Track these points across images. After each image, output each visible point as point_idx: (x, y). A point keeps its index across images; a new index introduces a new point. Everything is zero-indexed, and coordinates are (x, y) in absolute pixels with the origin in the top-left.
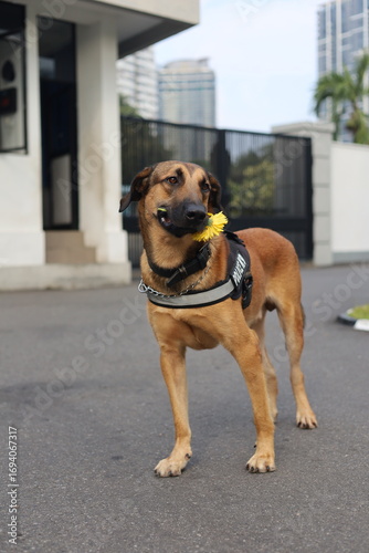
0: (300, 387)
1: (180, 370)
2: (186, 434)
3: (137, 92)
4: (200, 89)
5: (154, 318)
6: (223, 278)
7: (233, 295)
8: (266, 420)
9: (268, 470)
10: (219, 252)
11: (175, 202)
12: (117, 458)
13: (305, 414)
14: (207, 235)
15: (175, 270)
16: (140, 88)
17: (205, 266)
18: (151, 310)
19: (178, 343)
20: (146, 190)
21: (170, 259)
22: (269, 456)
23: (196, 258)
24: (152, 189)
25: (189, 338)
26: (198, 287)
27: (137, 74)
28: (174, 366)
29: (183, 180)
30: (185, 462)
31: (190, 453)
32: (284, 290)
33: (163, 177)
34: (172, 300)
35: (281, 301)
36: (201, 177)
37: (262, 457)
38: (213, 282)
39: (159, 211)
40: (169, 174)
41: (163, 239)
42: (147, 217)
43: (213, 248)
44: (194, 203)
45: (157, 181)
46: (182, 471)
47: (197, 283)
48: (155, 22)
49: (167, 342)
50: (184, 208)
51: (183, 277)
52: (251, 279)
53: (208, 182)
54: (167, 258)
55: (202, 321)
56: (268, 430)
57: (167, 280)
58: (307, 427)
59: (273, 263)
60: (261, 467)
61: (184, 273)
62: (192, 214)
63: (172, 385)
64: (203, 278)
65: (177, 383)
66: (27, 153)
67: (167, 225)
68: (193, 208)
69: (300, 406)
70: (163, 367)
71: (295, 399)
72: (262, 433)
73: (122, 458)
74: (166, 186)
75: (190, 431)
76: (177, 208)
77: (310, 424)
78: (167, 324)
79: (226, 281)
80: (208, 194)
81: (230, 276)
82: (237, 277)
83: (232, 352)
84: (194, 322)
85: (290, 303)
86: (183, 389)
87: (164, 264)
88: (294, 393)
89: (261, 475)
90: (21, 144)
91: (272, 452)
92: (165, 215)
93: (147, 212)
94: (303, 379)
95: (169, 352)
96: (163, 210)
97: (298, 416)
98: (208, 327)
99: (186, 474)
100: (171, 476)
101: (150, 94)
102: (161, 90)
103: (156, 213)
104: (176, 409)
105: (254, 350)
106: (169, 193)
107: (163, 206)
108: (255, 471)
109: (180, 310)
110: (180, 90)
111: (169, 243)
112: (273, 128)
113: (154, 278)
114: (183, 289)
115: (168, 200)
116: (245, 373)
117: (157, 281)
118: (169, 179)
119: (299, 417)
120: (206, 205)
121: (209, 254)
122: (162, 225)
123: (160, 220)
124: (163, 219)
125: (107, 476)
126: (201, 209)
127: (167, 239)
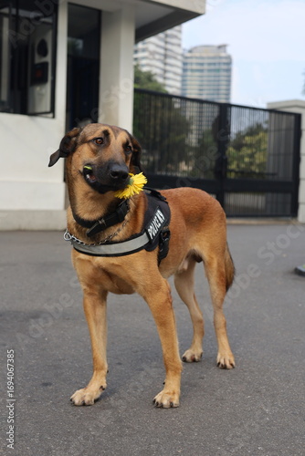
0: (222, 331)
1: (100, 311)
2: (102, 368)
3: (165, 71)
4: (218, 70)
5: (77, 264)
6: (138, 231)
7: (148, 247)
8: (173, 361)
9: (171, 406)
10: (137, 206)
11: (100, 161)
12: (46, 384)
13: (225, 356)
14: (128, 193)
15: (95, 222)
16: (168, 68)
17: (124, 219)
18: (75, 256)
19: (98, 287)
20: (74, 150)
21: (92, 212)
22: (174, 393)
23: (116, 213)
24: (80, 148)
25: (108, 284)
26: (116, 238)
27: (166, 56)
28: (94, 307)
29: (109, 141)
30: (100, 393)
31: (105, 385)
32: (208, 244)
33: (91, 138)
34: (92, 248)
35: (205, 254)
36: (125, 139)
37: (169, 393)
38: (129, 235)
39: (85, 169)
40: (96, 135)
41: (87, 194)
42: (73, 173)
43: (132, 204)
44: (118, 163)
45: (84, 141)
46: (96, 401)
47: (115, 235)
48: (169, 11)
49: (89, 285)
50: (108, 168)
51: (102, 228)
52: (168, 232)
53: (130, 144)
54: (90, 211)
55: (117, 269)
56: (176, 370)
57: (88, 230)
58: (224, 367)
59: (196, 219)
60: (165, 402)
61: (103, 224)
62: (116, 174)
63: (92, 324)
64: (120, 231)
65: (96, 322)
66: (54, 117)
67: (92, 182)
68: (116, 168)
69: (221, 348)
70: (85, 307)
71: (217, 341)
72: (169, 372)
73: (50, 384)
74: (93, 146)
75: (106, 366)
76: (101, 167)
77: (228, 365)
78: (89, 270)
79: (141, 234)
80: (130, 155)
81: (145, 230)
82: (153, 231)
83: (145, 298)
84: (111, 270)
85: (214, 256)
86: (102, 327)
87: (86, 216)
88: (216, 336)
89: (164, 410)
90: (48, 109)
91: (177, 390)
92: (90, 172)
93: (73, 168)
94: (225, 323)
95: (90, 294)
96: (89, 168)
97: (219, 357)
98: (122, 274)
99: (98, 404)
100: (84, 404)
101: (175, 73)
102: (185, 70)
103: (82, 170)
104: (94, 345)
105: (165, 298)
106: (95, 152)
107: (88, 165)
108: (161, 406)
109: (99, 258)
110: (202, 71)
111: (92, 198)
112: (269, 104)
113: (77, 228)
114: (102, 239)
115: (94, 160)
116: (157, 318)
117: (79, 231)
118: (96, 139)
119: (220, 359)
120: (128, 165)
121: (128, 208)
122: (87, 181)
123: (85, 177)
124: (88, 176)
125: (29, 401)
126: (124, 169)
127: (91, 194)
